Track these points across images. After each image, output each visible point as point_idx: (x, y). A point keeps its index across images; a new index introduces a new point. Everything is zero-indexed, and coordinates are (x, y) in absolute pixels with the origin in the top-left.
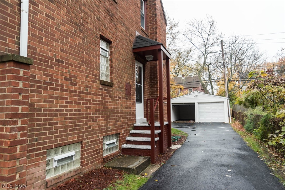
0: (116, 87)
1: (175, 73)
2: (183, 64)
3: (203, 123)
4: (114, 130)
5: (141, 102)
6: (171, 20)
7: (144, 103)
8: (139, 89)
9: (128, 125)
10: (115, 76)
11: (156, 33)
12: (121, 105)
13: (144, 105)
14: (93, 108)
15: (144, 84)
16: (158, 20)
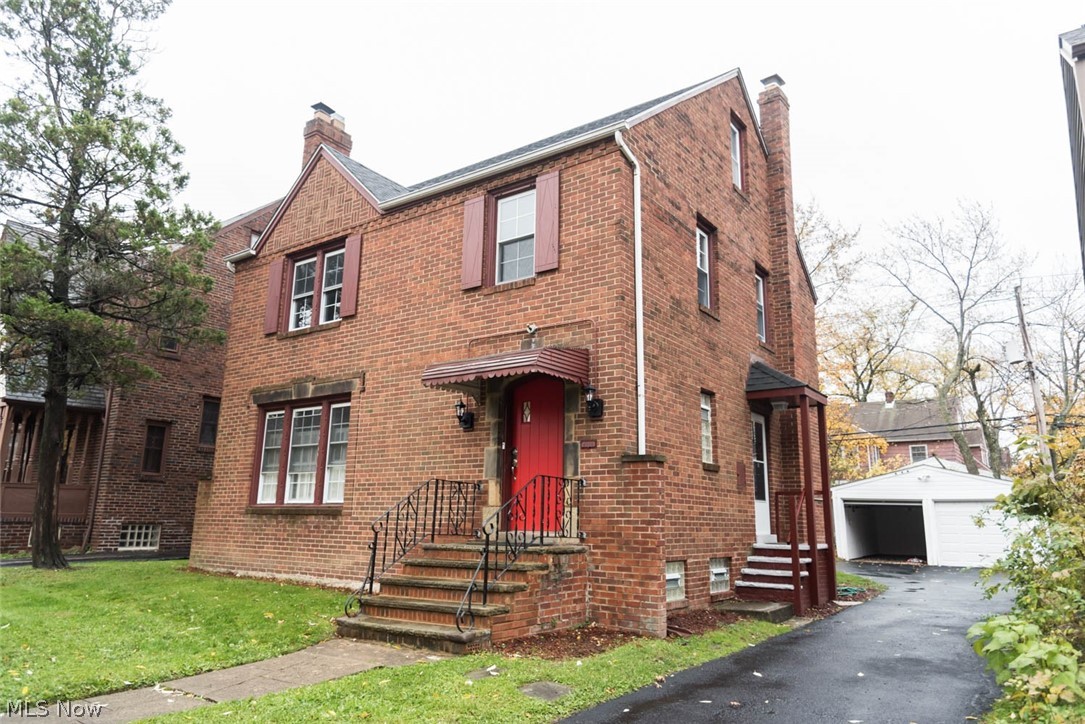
0: (723, 472)
1: (857, 384)
2: (887, 351)
3: (954, 569)
4: (724, 550)
5: (764, 499)
6: (831, 227)
7: (770, 501)
8: (759, 470)
9: (744, 544)
10: (722, 453)
11: (792, 345)
12: (729, 505)
13: (770, 505)
14: (698, 509)
15: (769, 460)
16: (794, 314)
